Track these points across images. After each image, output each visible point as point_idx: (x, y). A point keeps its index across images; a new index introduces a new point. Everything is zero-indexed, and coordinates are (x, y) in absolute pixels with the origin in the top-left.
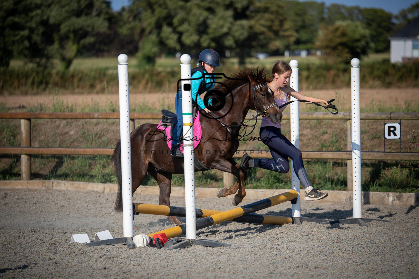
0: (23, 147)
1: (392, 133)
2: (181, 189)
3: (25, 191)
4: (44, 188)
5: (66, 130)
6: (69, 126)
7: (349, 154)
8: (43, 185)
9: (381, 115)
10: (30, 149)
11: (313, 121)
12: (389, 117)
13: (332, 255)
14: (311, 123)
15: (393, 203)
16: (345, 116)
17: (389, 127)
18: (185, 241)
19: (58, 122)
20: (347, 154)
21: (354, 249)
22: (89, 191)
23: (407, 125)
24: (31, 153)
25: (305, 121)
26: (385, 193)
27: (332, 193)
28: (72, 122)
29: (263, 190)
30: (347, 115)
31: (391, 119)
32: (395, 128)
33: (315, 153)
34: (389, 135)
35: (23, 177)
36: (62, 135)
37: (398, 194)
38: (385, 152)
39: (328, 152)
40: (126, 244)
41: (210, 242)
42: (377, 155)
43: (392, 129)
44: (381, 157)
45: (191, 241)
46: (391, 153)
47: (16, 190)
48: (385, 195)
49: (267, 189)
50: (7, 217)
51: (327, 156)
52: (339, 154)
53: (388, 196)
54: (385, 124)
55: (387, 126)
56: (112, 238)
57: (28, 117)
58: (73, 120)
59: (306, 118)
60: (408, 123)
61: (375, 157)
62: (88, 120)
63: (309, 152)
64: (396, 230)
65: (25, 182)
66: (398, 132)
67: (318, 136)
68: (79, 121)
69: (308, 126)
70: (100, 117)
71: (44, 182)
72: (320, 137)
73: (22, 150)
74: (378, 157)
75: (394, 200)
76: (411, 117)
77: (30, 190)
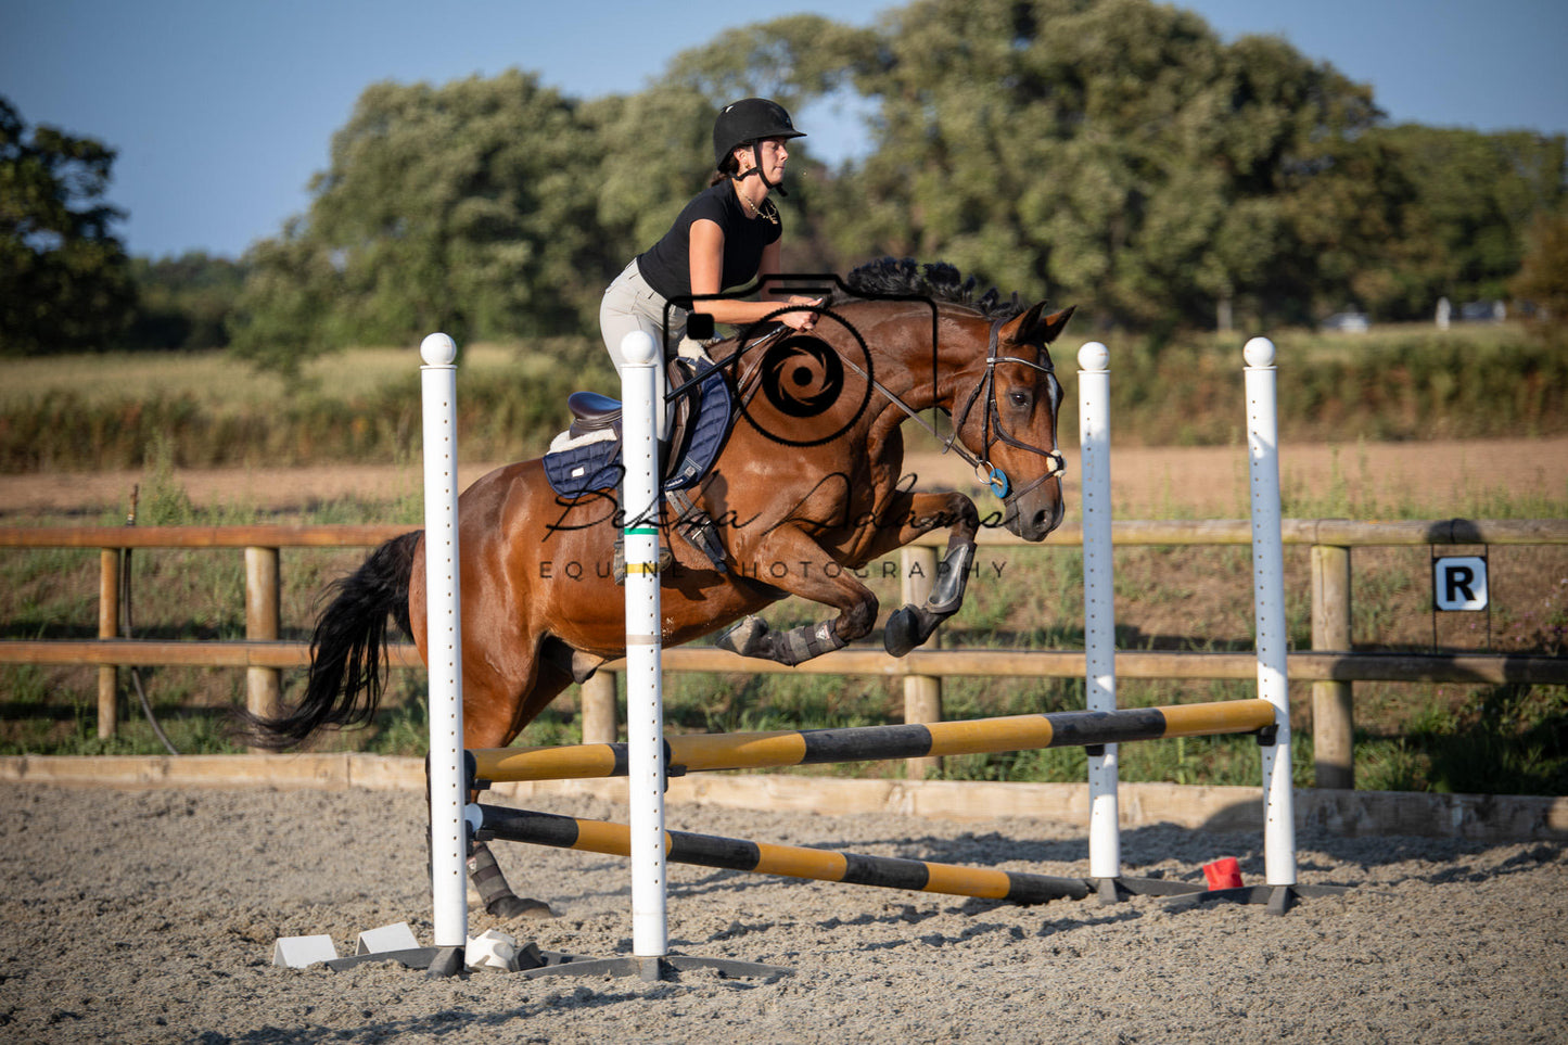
0: (253, 643)
1: (1458, 591)
2: (765, 785)
3: (255, 792)
4: (321, 782)
7: (1318, 664)
8: (316, 769)
10: (278, 650)
14: (1224, 557)
15: (1464, 831)
16: (1301, 531)
17: (1450, 571)
20: (1309, 662)
23: (1548, 563)
24: (279, 663)
25: (1207, 551)
26: (1439, 797)
29: (1033, 786)
30: (1307, 529)
32: (1468, 573)
34: (1451, 597)
37: (1479, 799)
38: (1435, 655)
42: (1411, 667)
43: (1459, 577)
47: (230, 786)
53: (1449, 805)
54: (1435, 560)
55: (1441, 566)
57: (272, 542)
59: (1175, 539)
61: (1403, 672)
65: (260, 758)
66: (1478, 586)
69: (1215, 566)
71: (320, 761)
73: (248, 651)
74: (1411, 672)
75: (1467, 821)
76: (1519, 537)
77: (274, 789)
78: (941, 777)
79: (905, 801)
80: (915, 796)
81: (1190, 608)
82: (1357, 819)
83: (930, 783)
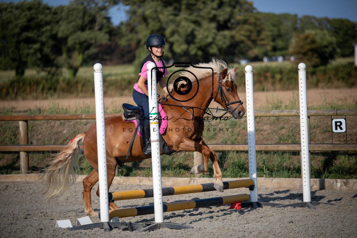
0: (21, 145)
1: (338, 127)
3: (23, 184)
5: (60, 130)
6: (62, 126)
8: (39, 177)
9: (328, 112)
10: (28, 147)
11: (272, 118)
12: (336, 113)
13: (280, 235)
14: (271, 120)
15: (341, 189)
17: (336, 123)
18: (154, 225)
19: (53, 123)
20: (300, 146)
21: (299, 229)
22: (79, 183)
24: (28, 150)
25: (266, 118)
26: (334, 180)
27: (288, 180)
28: (65, 123)
31: (338, 115)
32: (341, 123)
33: (273, 145)
34: (336, 129)
35: (22, 171)
36: (57, 134)
37: (345, 180)
38: (332, 144)
39: (284, 145)
40: (103, 228)
41: (175, 225)
42: (326, 147)
43: (338, 124)
44: (329, 148)
45: (159, 224)
46: (338, 145)
47: (16, 182)
48: (334, 182)
49: (232, 177)
50: (5, 206)
51: (283, 148)
52: (293, 146)
53: (337, 182)
54: (332, 120)
55: (334, 121)
56: (92, 223)
57: (26, 119)
58: (66, 121)
59: (265, 115)
60: (355, 119)
61: (324, 148)
62: (79, 120)
63: (267, 145)
64: (340, 212)
65: (24, 175)
66: (343, 126)
67: (277, 130)
68: (71, 122)
69: (268, 122)
70: (87, 117)
72: (278, 132)
73: (20, 147)
74: (326, 148)
75: (342, 186)
76: (354, 113)
77: (28, 183)
78: (204, 177)
79: (194, 183)
80: (197, 182)
81: (263, 133)
82: (313, 186)
83: (201, 178)
